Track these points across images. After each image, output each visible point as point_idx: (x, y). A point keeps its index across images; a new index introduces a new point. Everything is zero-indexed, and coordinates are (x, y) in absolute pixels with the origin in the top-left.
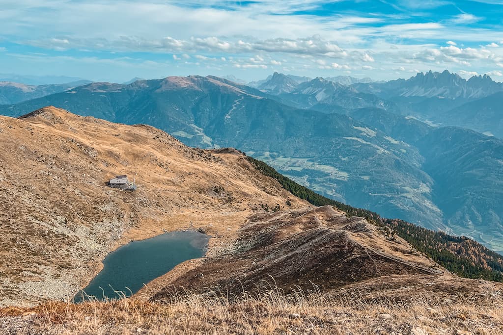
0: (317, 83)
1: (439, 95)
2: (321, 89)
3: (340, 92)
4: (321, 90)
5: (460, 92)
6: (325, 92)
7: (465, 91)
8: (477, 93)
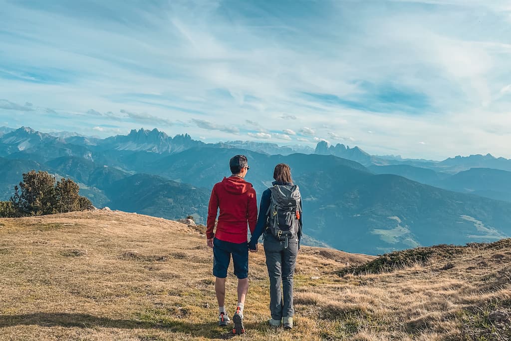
0: (21, 133)
1: (148, 150)
2: (26, 138)
3: (46, 142)
4: (26, 140)
5: (166, 148)
6: (29, 142)
7: (170, 147)
8: (179, 149)
